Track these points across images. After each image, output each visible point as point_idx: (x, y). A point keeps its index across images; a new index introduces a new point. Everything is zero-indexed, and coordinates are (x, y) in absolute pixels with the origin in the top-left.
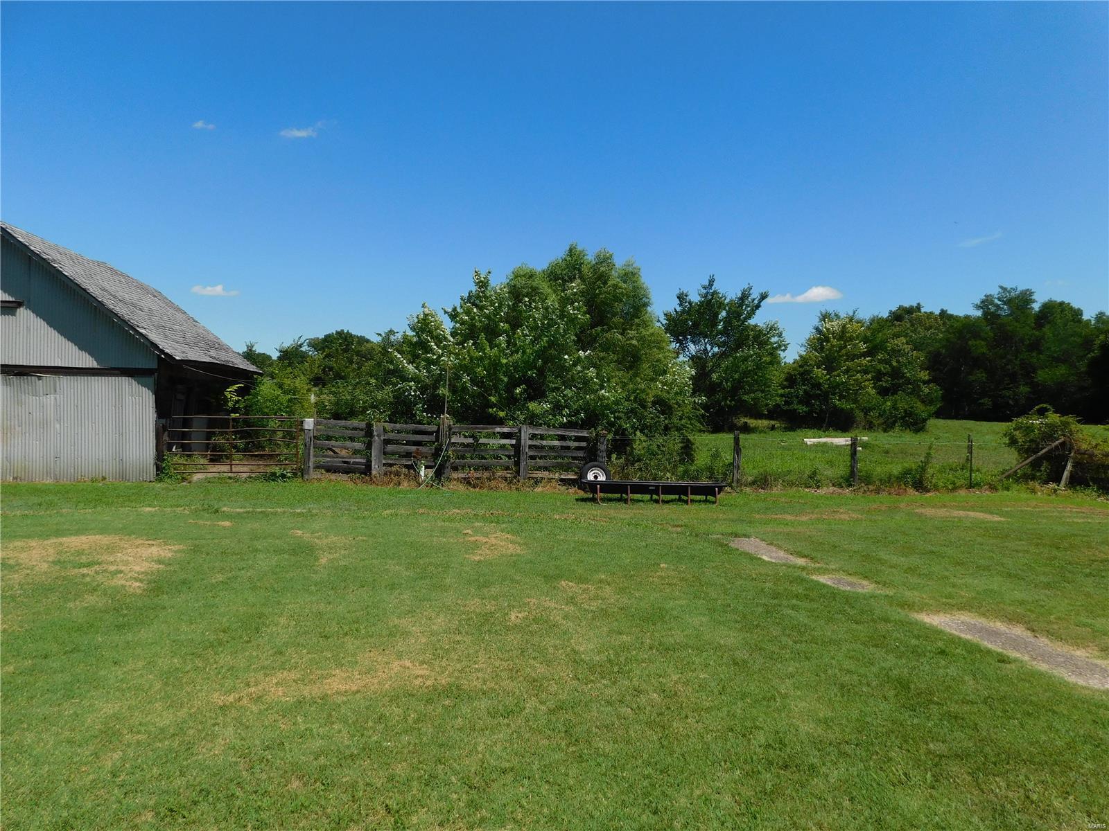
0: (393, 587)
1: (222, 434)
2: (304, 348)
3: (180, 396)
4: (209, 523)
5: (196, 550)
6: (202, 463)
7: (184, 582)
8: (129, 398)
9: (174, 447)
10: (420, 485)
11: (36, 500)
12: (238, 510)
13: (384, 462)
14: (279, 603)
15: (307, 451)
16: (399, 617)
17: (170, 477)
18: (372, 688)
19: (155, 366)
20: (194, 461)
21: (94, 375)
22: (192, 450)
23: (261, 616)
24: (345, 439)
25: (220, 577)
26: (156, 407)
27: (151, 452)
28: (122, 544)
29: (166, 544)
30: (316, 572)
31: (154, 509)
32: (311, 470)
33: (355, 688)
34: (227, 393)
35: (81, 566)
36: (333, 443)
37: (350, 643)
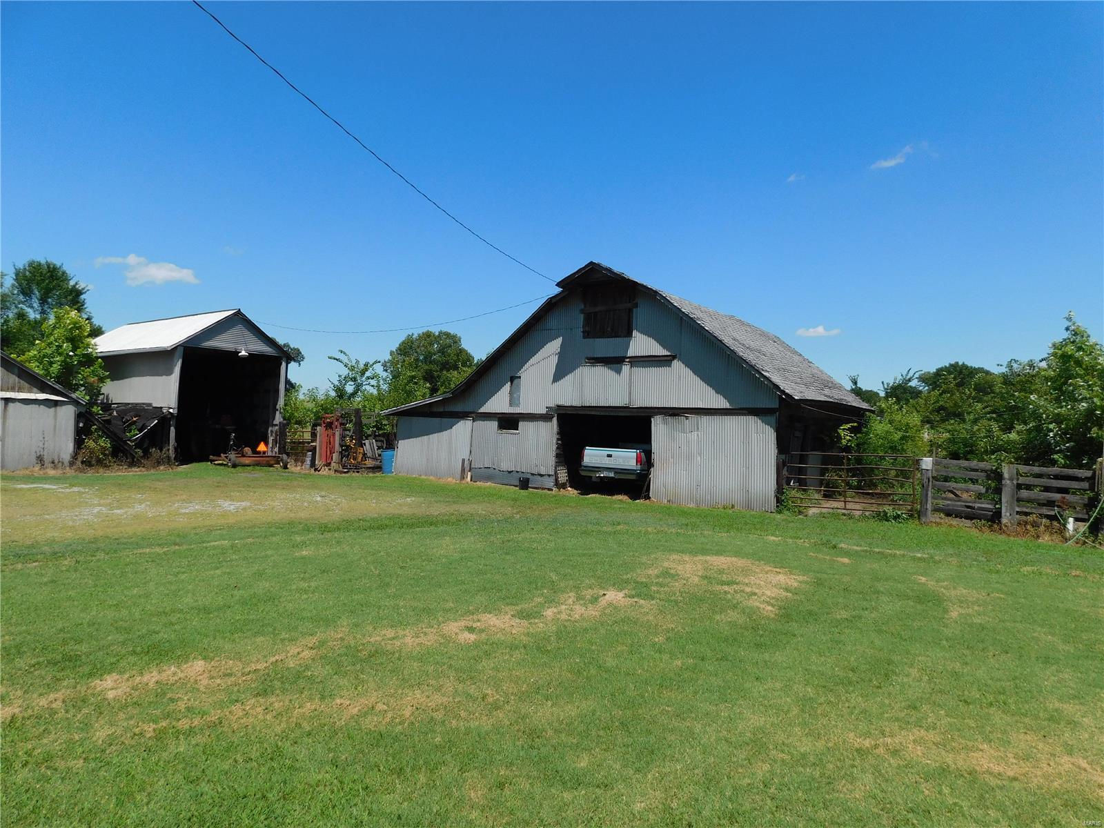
0: (1047, 661)
1: (835, 470)
2: (914, 383)
3: (798, 434)
4: (828, 558)
5: (819, 583)
6: (817, 498)
7: (810, 613)
8: (754, 436)
9: (792, 482)
10: (1066, 540)
11: (684, 521)
12: (855, 548)
13: (1018, 509)
14: (908, 652)
15: (925, 492)
16: (1060, 700)
17: (788, 509)
18: (1035, 780)
19: (775, 405)
20: (809, 495)
21: (726, 414)
22: (808, 485)
23: (890, 662)
24: (965, 481)
25: (844, 614)
26: (777, 444)
27: (773, 486)
28: (754, 568)
29: (791, 574)
30: (946, 626)
31: (777, 539)
32: (929, 512)
33: (1011, 774)
34: (840, 431)
35: (723, 583)
36: (951, 485)
37: (998, 717)
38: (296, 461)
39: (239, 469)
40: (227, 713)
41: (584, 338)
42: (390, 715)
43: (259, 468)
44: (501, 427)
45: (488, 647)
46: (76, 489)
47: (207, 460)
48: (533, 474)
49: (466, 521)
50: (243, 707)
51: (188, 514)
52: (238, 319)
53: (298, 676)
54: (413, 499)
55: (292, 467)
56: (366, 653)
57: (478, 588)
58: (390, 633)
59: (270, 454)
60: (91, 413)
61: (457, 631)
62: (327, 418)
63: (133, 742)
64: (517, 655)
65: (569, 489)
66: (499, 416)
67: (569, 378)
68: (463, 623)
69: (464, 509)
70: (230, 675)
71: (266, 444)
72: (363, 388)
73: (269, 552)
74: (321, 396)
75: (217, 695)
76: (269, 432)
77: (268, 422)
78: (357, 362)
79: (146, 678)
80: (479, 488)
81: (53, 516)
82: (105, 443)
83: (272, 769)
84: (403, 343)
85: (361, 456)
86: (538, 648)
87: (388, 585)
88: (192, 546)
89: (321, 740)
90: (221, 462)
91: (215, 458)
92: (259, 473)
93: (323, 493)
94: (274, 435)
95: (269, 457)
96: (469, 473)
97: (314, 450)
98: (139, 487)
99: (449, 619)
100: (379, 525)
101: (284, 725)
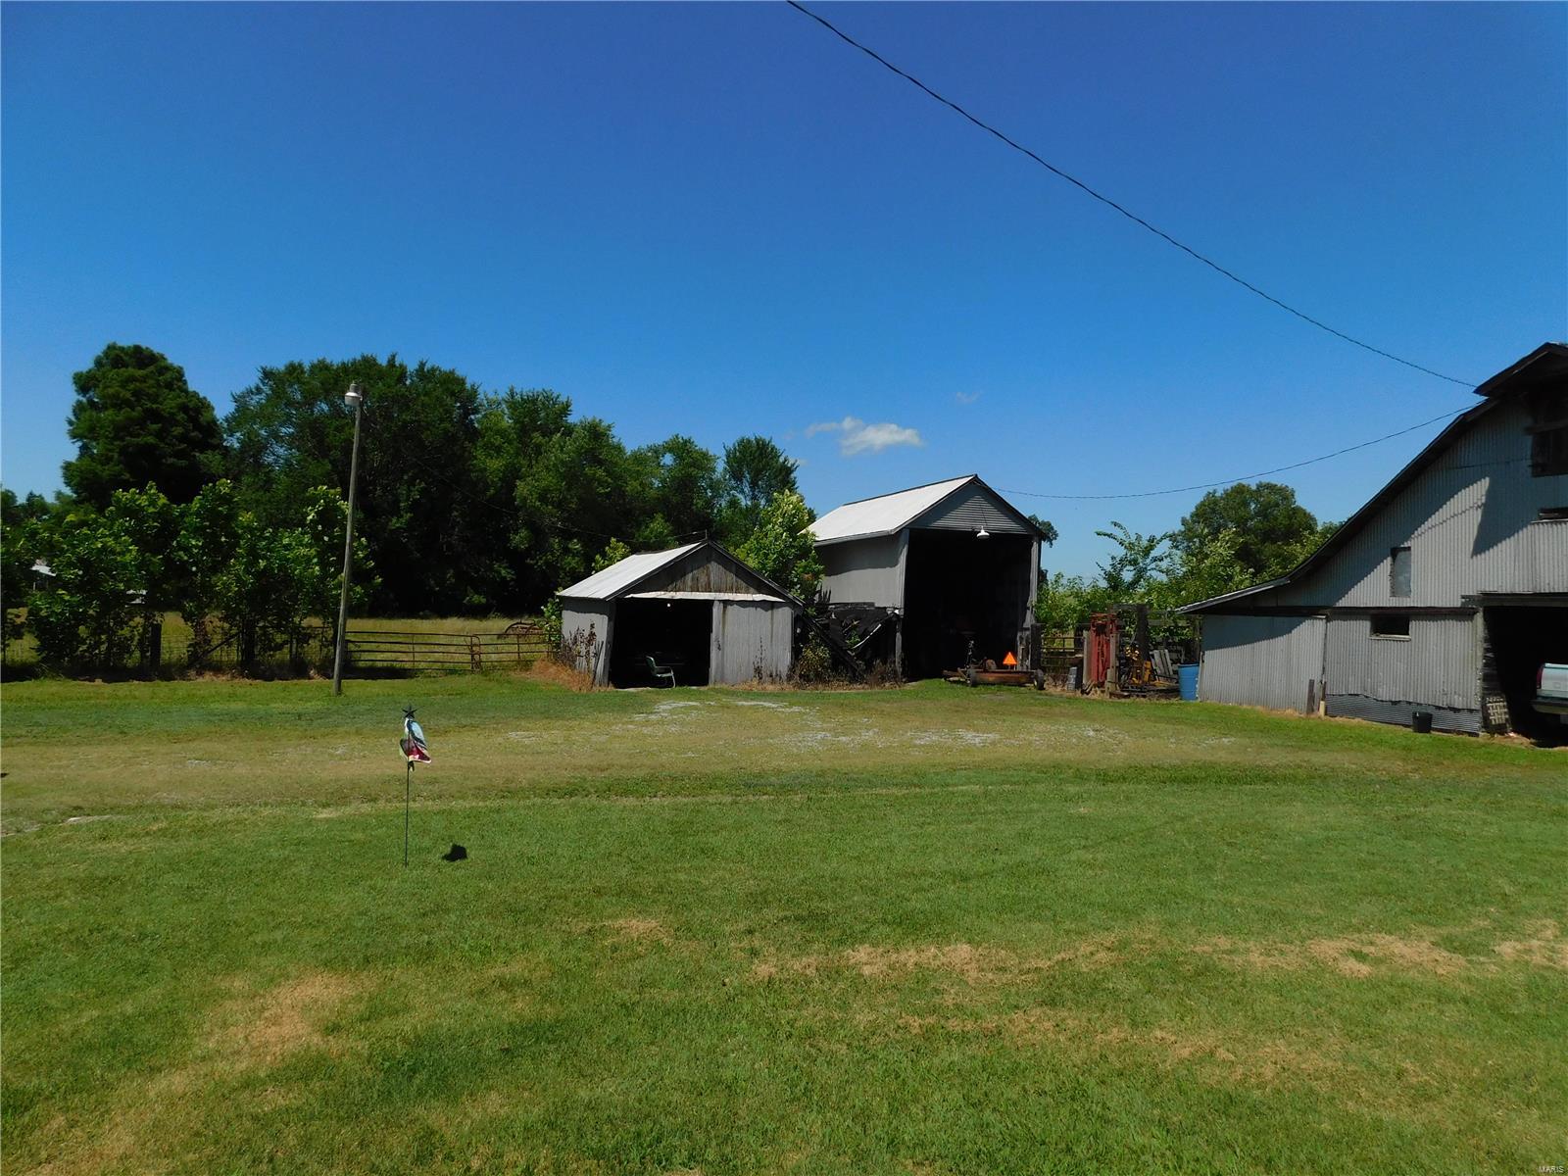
38: (1055, 678)
39: (980, 687)
40: (1007, 1022)
41: (1536, 475)
42: (1240, 1070)
43: (1005, 687)
44: (1377, 629)
45: (1395, 991)
46: (796, 709)
47: (940, 676)
48: (1439, 708)
49: (1323, 778)
50: (1026, 1017)
51: (923, 746)
52: (976, 488)
53: (1095, 987)
54: (1233, 739)
55: (1049, 688)
56: (1190, 967)
57: (1364, 890)
58: (1224, 943)
59: (1019, 669)
60: (807, 615)
61: (1337, 955)
62: (1095, 618)
63: (898, 1036)
64: (1451, 1011)
65: (1512, 734)
66: (1373, 611)
67: (1505, 548)
68: (1345, 945)
69: (1319, 759)
70: (1003, 970)
71: (1015, 655)
72: (1148, 574)
73: (1035, 806)
74: (1086, 586)
75: (991, 995)
76: (1018, 638)
77: (1016, 625)
78: (1139, 538)
79: (903, 957)
80: (1342, 727)
81: (776, 741)
82: (823, 652)
83: (1074, 1112)
84: (1202, 504)
85: (1148, 673)
86: (1495, 1009)
87: (1211, 868)
88: (936, 790)
89: (1139, 1085)
90: (956, 679)
91: (950, 673)
92: (1007, 695)
93: (1097, 726)
94: (1024, 642)
95: (1018, 672)
96: (1322, 702)
97: (1079, 663)
98: (864, 709)
99: (1317, 934)
100: (1185, 777)
101: (1083, 1053)
